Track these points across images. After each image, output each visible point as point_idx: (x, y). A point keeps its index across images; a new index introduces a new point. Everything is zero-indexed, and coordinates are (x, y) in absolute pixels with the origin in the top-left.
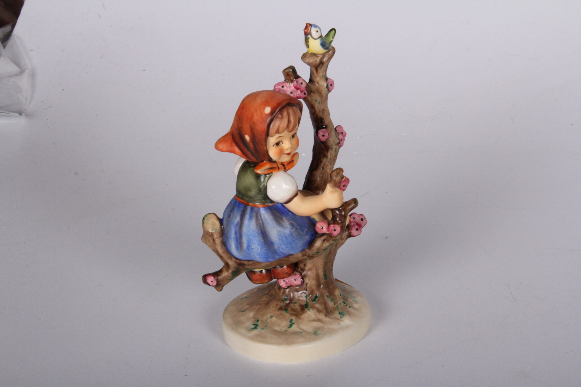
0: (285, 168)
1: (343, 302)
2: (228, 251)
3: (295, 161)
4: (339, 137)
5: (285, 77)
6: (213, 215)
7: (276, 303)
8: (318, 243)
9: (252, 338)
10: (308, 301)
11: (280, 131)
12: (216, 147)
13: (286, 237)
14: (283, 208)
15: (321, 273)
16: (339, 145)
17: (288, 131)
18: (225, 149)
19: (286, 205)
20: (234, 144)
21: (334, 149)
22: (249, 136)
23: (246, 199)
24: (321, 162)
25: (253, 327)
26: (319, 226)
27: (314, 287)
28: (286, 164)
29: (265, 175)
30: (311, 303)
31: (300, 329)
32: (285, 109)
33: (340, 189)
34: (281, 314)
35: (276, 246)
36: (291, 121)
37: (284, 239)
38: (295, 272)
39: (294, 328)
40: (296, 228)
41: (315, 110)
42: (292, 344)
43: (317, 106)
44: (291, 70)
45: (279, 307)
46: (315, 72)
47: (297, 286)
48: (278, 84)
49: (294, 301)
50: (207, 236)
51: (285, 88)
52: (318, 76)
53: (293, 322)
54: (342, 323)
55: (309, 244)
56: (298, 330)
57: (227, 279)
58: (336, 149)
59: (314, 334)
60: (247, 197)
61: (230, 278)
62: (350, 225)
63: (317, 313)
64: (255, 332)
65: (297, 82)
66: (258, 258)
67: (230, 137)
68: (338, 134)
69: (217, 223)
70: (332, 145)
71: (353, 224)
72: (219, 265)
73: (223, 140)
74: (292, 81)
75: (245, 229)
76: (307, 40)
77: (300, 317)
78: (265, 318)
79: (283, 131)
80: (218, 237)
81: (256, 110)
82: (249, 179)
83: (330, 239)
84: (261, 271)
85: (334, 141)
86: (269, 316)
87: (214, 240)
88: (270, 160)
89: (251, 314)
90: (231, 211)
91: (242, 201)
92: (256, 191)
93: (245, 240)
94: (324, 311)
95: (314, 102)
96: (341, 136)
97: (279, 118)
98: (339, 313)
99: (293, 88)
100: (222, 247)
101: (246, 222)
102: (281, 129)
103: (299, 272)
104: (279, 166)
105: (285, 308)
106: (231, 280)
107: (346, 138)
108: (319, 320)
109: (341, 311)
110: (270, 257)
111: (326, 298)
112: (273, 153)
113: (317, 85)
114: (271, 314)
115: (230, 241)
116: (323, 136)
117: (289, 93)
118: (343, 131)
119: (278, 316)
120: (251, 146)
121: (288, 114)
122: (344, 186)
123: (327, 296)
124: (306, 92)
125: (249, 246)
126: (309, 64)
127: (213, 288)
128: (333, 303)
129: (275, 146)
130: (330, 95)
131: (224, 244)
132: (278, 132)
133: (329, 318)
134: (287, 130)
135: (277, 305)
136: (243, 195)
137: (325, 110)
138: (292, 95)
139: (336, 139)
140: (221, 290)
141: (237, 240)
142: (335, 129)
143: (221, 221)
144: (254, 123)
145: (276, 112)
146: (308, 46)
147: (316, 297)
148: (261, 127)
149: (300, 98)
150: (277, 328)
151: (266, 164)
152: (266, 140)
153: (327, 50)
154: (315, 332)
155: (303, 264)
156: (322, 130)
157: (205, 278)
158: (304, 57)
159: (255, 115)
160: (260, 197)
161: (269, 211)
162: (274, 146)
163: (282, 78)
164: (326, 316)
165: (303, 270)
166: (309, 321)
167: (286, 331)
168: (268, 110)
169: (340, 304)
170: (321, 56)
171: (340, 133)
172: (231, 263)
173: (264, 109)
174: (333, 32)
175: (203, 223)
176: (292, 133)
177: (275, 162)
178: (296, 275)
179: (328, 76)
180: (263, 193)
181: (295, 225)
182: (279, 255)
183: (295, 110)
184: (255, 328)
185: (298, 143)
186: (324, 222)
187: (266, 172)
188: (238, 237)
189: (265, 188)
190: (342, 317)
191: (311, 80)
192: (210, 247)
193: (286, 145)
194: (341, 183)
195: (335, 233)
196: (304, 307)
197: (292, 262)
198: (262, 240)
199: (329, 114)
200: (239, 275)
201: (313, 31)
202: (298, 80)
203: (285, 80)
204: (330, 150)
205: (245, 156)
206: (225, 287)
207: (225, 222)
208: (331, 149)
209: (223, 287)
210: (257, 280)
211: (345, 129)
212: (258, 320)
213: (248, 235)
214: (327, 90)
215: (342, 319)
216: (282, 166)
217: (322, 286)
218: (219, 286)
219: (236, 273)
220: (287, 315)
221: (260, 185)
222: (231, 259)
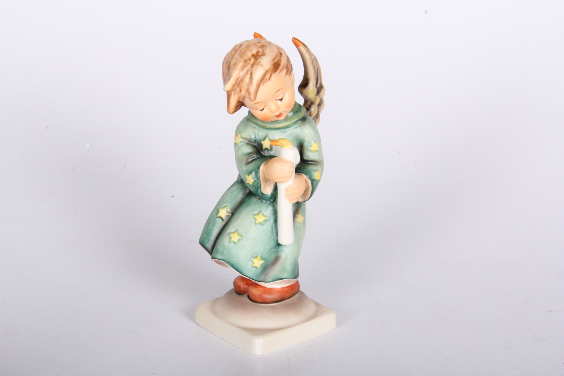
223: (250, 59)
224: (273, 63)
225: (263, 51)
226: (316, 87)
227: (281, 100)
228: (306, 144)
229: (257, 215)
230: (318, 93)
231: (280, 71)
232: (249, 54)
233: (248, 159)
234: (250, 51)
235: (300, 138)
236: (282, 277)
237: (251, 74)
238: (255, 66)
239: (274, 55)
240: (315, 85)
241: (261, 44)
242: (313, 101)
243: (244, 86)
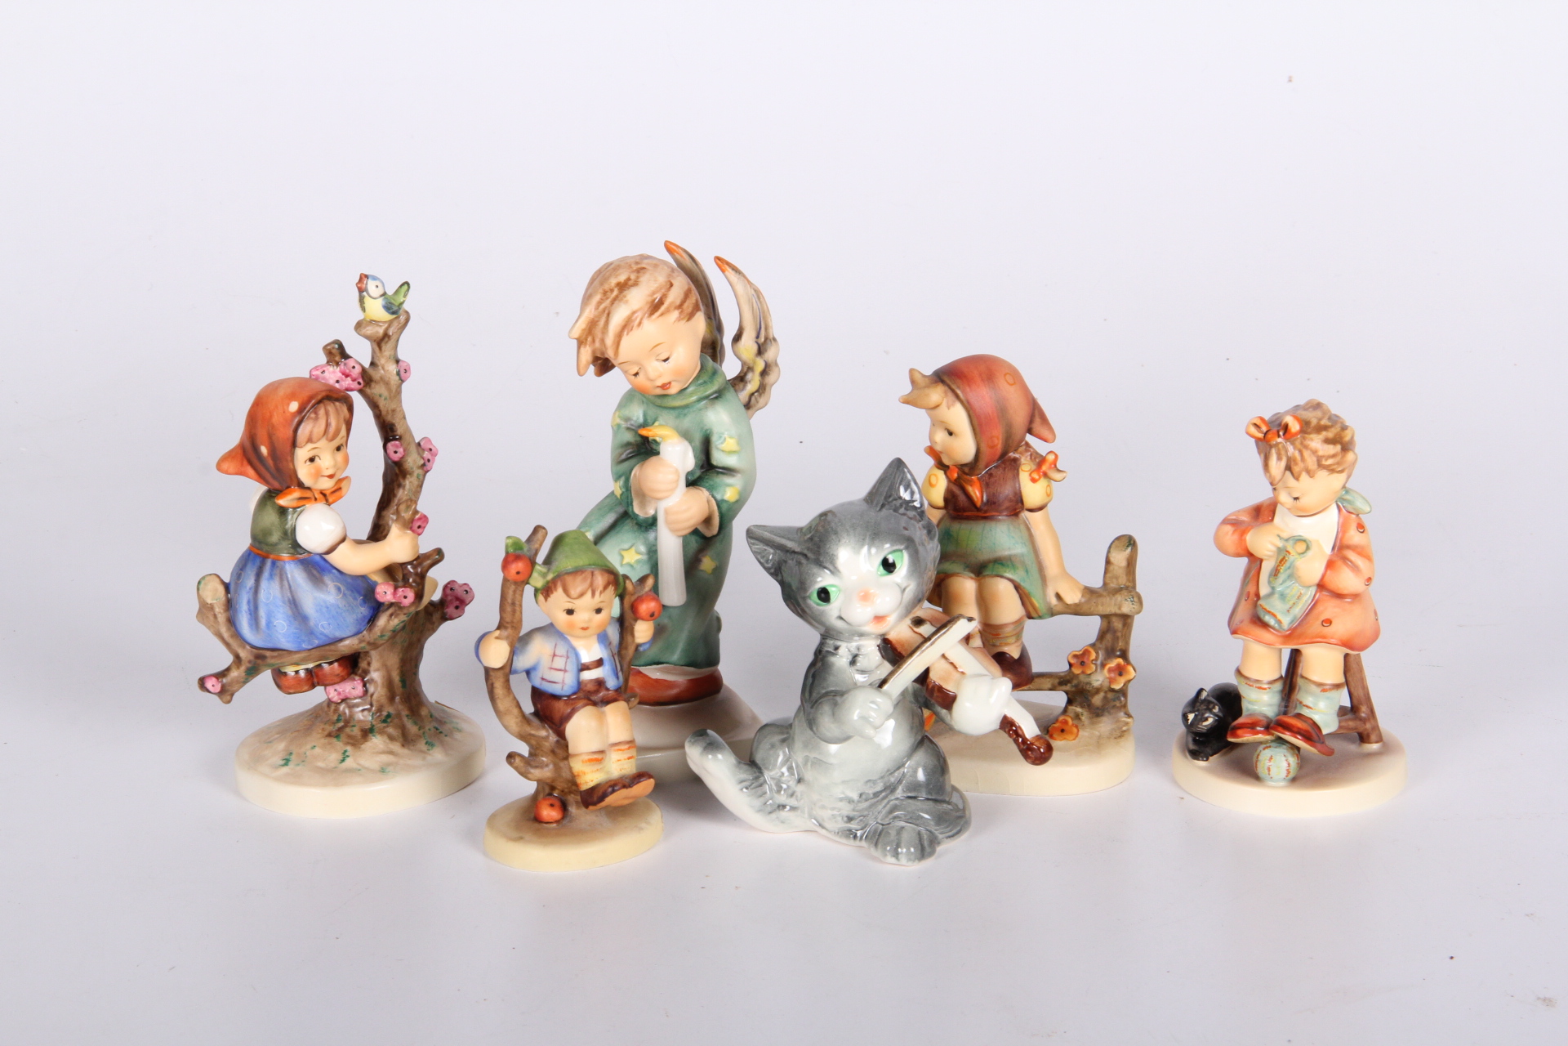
0: (327, 500)
1: (435, 727)
2: (237, 634)
3: (344, 490)
4: (425, 455)
5: (327, 357)
6: (214, 576)
7: (322, 726)
8: (382, 621)
9: (278, 779)
10: (374, 723)
11: (314, 439)
12: (219, 467)
13: (327, 608)
14: (322, 563)
15: (396, 678)
16: (425, 468)
17: (327, 439)
18: (231, 470)
19: (327, 557)
20: (245, 462)
21: (415, 474)
22: (266, 447)
23: (265, 548)
24: (395, 496)
25: (284, 762)
26: (380, 590)
27: (384, 700)
28: (327, 493)
29: (295, 509)
30: (379, 725)
31: (358, 764)
32: (322, 405)
33: (413, 531)
34: (330, 744)
35: (312, 623)
36: (330, 424)
37: (324, 610)
38: (352, 676)
39: (349, 762)
40: (344, 595)
41: (380, 411)
42: (342, 785)
43: (382, 404)
44: (336, 346)
45: (326, 733)
46: (377, 349)
47: (355, 698)
48: (316, 368)
49: (352, 724)
50: (205, 610)
51: (326, 374)
52: (383, 357)
53: (347, 754)
54: (429, 758)
55: (368, 622)
56: (354, 766)
57: (238, 682)
58: (418, 475)
59: (380, 771)
60: (267, 544)
61: (242, 680)
62: (446, 601)
63: (388, 741)
64: (285, 770)
65: (345, 364)
66: (285, 644)
67: (240, 451)
68: (424, 450)
69: (221, 589)
70: (412, 468)
71: (449, 598)
72: (225, 659)
73: (229, 456)
74: (337, 364)
75: (262, 595)
76: (361, 300)
77: (360, 748)
78: (303, 750)
79: (319, 440)
80: (222, 611)
81: (276, 407)
82: (271, 517)
83: (398, 612)
84: (297, 672)
85: (415, 461)
86: (309, 746)
87: (215, 616)
88: (301, 485)
89: (281, 746)
90: (241, 570)
91: (260, 552)
92: (279, 534)
93: (262, 613)
94: (401, 739)
95: (376, 398)
96: (426, 455)
97: (312, 418)
98: (426, 743)
99: (341, 374)
100: (229, 629)
101: (264, 584)
102: (315, 437)
103: (360, 676)
104: (317, 496)
105: (336, 735)
106: (245, 682)
107: (437, 458)
108: (391, 753)
109: (429, 740)
110: (304, 641)
111: (405, 719)
112: (304, 472)
113: (382, 372)
114: (313, 744)
115: (240, 616)
116: (396, 452)
117: (332, 382)
118: (431, 447)
119: (323, 747)
120: (270, 462)
121: (327, 414)
122: (419, 527)
123: (407, 716)
124: (361, 381)
125: (269, 623)
126: (367, 337)
127: (216, 698)
128: (417, 727)
129: (308, 463)
130: (404, 386)
131: (232, 622)
132: (310, 440)
133: (409, 749)
134: (325, 437)
135: (323, 730)
136: (260, 542)
137: (397, 410)
138: (337, 385)
139: (419, 458)
140: (229, 702)
141: (250, 614)
142: (419, 444)
143: (227, 587)
144: (273, 426)
145: (307, 409)
146: (364, 309)
147: (389, 716)
148: (284, 433)
149: (352, 390)
150: (320, 764)
151: (294, 491)
152: (292, 454)
153: (394, 316)
154: (382, 769)
155: (365, 662)
156: (393, 442)
157: (202, 682)
158: (359, 326)
159: (275, 414)
160: (286, 544)
161: (300, 566)
162: (306, 462)
163: (322, 359)
164: (403, 746)
165: (366, 672)
166: (374, 753)
167: (336, 767)
168: (294, 406)
169: (429, 730)
170: (386, 325)
171: (425, 450)
172: (244, 654)
173: (288, 405)
174: (406, 287)
175: (198, 589)
176: (336, 443)
177: (309, 488)
178: (354, 680)
179: (400, 356)
180: (290, 536)
181: (342, 588)
182: (317, 638)
183: (338, 407)
184: (287, 762)
185: (346, 460)
186: (388, 584)
187: (295, 504)
188: (252, 608)
189: (294, 530)
190: (430, 748)
191: (373, 364)
192: (209, 628)
193: (327, 461)
194: (414, 523)
195: (407, 602)
196: (367, 733)
197: (343, 653)
198: (290, 613)
199: (404, 418)
200: (257, 675)
201: (371, 285)
202: (347, 361)
203: (328, 362)
204: (408, 476)
205: (262, 481)
206: (236, 695)
207: (232, 588)
208: (410, 474)
209: (232, 695)
210: (289, 688)
211: (437, 443)
212: (291, 753)
213: (267, 605)
214: (397, 378)
215: (431, 752)
216: (321, 496)
217: (398, 699)
218: (225, 693)
219: (253, 671)
220: (339, 745)
221: (286, 524)
222: (244, 647)
223: (612, 291)
224: (650, 299)
225: (638, 277)
226: (756, 342)
227: (665, 360)
228: (714, 439)
229: (626, 550)
230: (760, 352)
231: (662, 314)
232: (613, 281)
233: (621, 455)
234: (617, 276)
235: (706, 428)
236: (663, 660)
237: (608, 314)
238: (617, 302)
239: (654, 286)
240: (755, 340)
241: (639, 266)
242: (751, 365)
243: (598, 332)
